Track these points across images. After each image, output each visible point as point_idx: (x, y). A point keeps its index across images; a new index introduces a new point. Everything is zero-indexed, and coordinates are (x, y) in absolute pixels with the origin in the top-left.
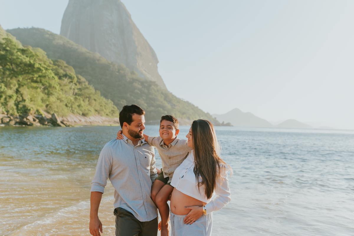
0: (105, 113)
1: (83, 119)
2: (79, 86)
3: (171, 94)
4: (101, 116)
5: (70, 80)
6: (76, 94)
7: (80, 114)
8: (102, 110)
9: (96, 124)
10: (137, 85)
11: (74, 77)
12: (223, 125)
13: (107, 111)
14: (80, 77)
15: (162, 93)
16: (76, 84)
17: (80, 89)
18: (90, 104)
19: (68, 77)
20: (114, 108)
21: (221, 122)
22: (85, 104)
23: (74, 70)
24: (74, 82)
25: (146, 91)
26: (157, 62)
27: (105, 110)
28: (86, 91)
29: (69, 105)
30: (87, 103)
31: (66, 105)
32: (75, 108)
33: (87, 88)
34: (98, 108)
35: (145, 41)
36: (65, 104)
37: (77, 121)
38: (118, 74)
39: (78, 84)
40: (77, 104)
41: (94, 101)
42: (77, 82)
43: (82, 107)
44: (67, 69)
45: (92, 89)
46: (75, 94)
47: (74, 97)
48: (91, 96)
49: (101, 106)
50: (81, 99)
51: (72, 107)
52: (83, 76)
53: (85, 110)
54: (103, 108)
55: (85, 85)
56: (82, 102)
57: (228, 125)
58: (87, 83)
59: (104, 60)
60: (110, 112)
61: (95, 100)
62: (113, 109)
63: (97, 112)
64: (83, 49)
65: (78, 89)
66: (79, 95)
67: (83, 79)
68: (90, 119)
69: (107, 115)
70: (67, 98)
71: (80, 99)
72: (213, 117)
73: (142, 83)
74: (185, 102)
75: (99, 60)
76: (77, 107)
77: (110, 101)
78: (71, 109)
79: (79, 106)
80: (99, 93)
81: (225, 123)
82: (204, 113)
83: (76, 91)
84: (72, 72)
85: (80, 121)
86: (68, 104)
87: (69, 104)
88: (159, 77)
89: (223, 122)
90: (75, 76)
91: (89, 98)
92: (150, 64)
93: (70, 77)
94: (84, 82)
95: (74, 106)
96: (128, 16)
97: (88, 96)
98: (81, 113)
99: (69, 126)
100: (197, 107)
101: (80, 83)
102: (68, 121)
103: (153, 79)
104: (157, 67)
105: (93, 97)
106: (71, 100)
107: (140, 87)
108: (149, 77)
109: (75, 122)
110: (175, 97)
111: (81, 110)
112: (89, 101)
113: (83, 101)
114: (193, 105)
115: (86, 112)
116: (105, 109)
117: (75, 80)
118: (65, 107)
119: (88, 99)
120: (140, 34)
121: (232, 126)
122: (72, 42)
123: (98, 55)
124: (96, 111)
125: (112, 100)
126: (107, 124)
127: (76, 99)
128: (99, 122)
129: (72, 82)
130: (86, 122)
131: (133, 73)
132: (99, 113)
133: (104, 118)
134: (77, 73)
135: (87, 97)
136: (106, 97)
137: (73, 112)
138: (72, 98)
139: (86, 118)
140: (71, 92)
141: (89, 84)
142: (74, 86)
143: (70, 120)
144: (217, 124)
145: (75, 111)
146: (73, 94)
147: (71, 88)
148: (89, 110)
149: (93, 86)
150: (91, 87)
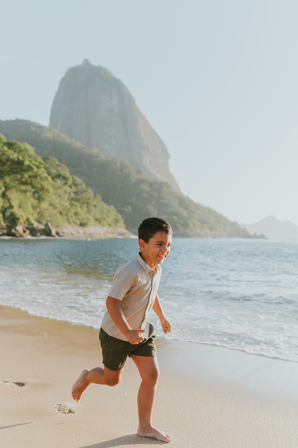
0: (107, 222)
1: (81, 230)
2: (74, 189)
3: (187, 198)
4: (103, 226)
5: (64, 182)
6: (72, 199)
8: (104, 219)
10: (145, 187)
11: (69, 178)
12: (255, 237)
13: (110, 220)
14: (76, 178)
15: (176, 197)
16: (71, 187)
17: (76, 193)
18: (89, 211)
19: (61, 178)
20: (117, 216)
21: (252, 233)
22: (82, 211)
23: (67, 169)
24: (68, 185)
25: (156, 194)
26: (168, 157)
27: (107, 219)
28: (84, 195)
29: (64, 213)
30: (85, 209)
31: (61, 213)
32: (71, 217)
33: (85, 191)
34: (98, 216)
35: (153, 131)
36: (59, 211)
37: (74, 232)
38: (120, 173)
39: (73, 186)
40: (73, 211)
41: (93, 208)
42: (73, 183)
43: (79, 215)
44: (59, 168)
45: (90, 193)
46: (70, 199)
47: (70, 202)
48: (90, 201)
49: (102, 213)
50: (79, 205)
51: (67, 215)
52: (79, 177)
53: (83, 219)
54: (105, 216)
55: (82, 188)
56: (79, 210)
57: (262, 237)
58: (84, 186)
59: (103, 157)
60: (112, 222)
61: (95, 206)
62: (116, 218)
63: (97, 222)
64: (77, 144)
65: (74, 192)
66: (77, 200)
67: (79, 180)
68: (89, 229)
69: (109, 225)
70: (61, 204)
71: (76, 206)
72: (242, 227)
73: (151, 185)
74: (205, 208)
75: (96, 157)
76: (74, 216)
77: (112, 207)
78: (66, 217)
79: (76, 214)
80: (99, 197)
81: (258, 234)
82: (230, 222)
83: (72, 195)
84: (66, 172)
85: (78, 232)
86: (62, 212)
87: (64, 211)
88: (171, 177)
89: (255, 234)
91: (88, 204)
92: (160, 160)
93: (65, 178)
94: (81, 184)
95: (69, 214)
96: (131, 100)
97: (86, 201)
98: (78, 223)
100: (221, 215)
101: (75, 185)
102: (63, 233)
103: (164, 180)
104: (168, 165)
105: (92, 202)
106: (66, 207)
107: (148, 189)
108: (159, 177)
109: (72, 234)
110: (192, 202)
111: (78, 219)
112: (87, 207)
113: (81, 207)
114: (216, 212)
115: (85, 221)
116: (107, 217)
117: (70, 181)
118: (59, 215)
119: (86, 205)
120: (146, 123)
121: (267, 238)
122: (63, 136)
123: (95, 150)
124: (96, 220)
125: (115, 206)
126: (110, 236)
127: (72, 205)
128: (100, 235)
129: (66, 184)
130: (85, 233)
131: (139, 172)
132: (100, 222)
133: (106, 229)
134: (72, 173)
135: (85, 203)
136: (107, 202)
137: (69, 222)
138: (67, 204)
139: (84, 228)
140: (66, 197)
141: (87, 186)
142: (69, 189)
143: (65, 231)
144: (247, 236)
145: (72, 220)
146: (69, 199)
147: (65, 192)
148: (88, 219)
149: (91, 189)
150: (89, 190)
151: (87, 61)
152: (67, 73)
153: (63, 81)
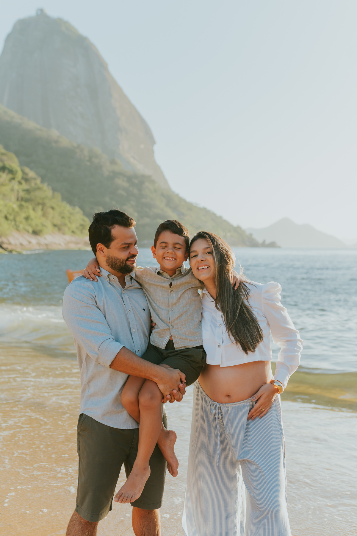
0: (69, 229)
1: (34, 240)
2: (25, 186)
3: (177, 195)
4: (64, 234)
5: (10, 176)
6: (22, 199)
7: (28, 232)
8: (65, 225)
9: (56, 248)
10: (121, 182)
11: (17, 171)
12: (264, 245)
13: (73, 226)
14: (27, 170)
15: (163, 195)
16: (20, 183)
17: (27, 191)
18: (44, 215)
19: (6, 171)
20: (83, 220)
21: (260, 240)
22: (36, 215)
23: (16, 160)
24: (16, 180)
25: (136, 191)
26: (153, 142)
27: (69, 225)
28: (38, 193)
29: (11, 217)
30: (40, 213)
31: (6, 218)
32: (21, 222)
33: (39, 189)
34: (58, 221)
35: (133, 108)
36: (3, 215)
37: (25, 243)
38: (88, 164)
39: (23, 182)
40: (23, 215)
41: (50, 210)
42: (23, 178)
43: (32, 220)
44: (4, 158)
45: (47, 191)
46: (20, 199)
47: (18, 203)
48: (46, 201)
49: (63, 218)
50: (30, 207)
51: (15, 220)
52: (31, 169)
53: (37, 225)
54: (67, 221)
55: (36, 184)
56: (32, 213)
57: (272, 245)
58: (38, 181)
59: (65, 142)
60: (77, 228)
61: (53, 208)
62: (82, 223)
63: (56, 228)
64: (30, 124)
65: (24, 190)
66: (27, 200)
67: (31, 174)
68: (45, 239)
69: (73, 232)
70: (6, 206)
71: (27, 208)
72: (248, 233)
73: (129, 179)
74: (200, 208)
75: (56, 142)
76: (24, 221)
77: (77, 209)
78: (13, 223)
79: (27, 218)
80: (58, 196)
81: (268, 242)
82: (232, 226)
83: (22, 194)
84: (14, 163)
85: (30, 242)
86: (8, 216)
87: (10, 214)
88: (157, 168)
89: (264, 242)
90: (19, 169)
91: (43, 205)
92: (142, 146)
93: (11, 171)
94: (35, 179)
95: (18, 219)
96: (103, 66)
97: (41, 201)
98: (31, 230)
99: (11, 251)
100: (220, 217)
101: (27, 180)
102: (10, 244)
103: (147, 172)
104: (153, 152)
105: (48, 203)
106: (13, 210)
107: (126, 185)
108: (141, 168)
109: (21, 244)
110: (184, 201)
111: (30, 225)
112: (42, 210)
113: (34, 209)
114: (214, 214)
115: (39, 228)
116: (70, 222)
117: (19, 175)
118: (3, 220)
119: (40, 207)
120: (123, 97)
121: (279, 247)
122: (12, 113)
123: (55, 133)
124: (55, 225)
125: (82, 208)
126: (73, 247)
127: (21, 207)
128: (60, 244)
129: (14, 179)
130: (39, 244)
131: (113, 162)
132: (59, 229)
133: (68, 237)
134: (21, 164)
135: (39, 204)
136: (71, 202)
137: (17, 229)
138: (15, 206)
139: (39, 238)
140: (13, 198)
141: (42, 182)
142: (16, 187)
143: (12, 241)
144: (254, 244)
145: (21, 226)
146: (18, 199)
147: (12, 190)
148: (43, 225)
149: (48, 185)
150: (45, 186)
151: (42, 10)
152: (15, 27)
153: (9, 38)
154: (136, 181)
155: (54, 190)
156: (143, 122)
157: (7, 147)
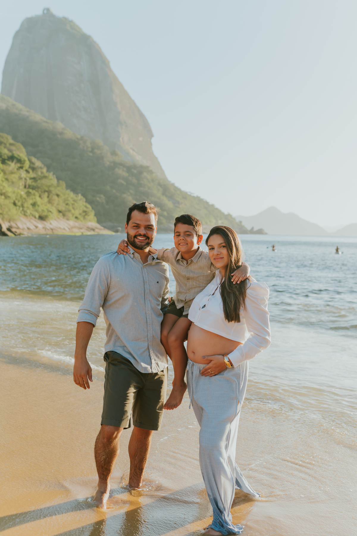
0: (73, 215)
1: (40, 225)
2: (32, 175)
3: (173, 185)
4: (68, 219)
5: (19, 165)
6: (29, 187)
7: (35, 217)
8: (69, 211)
9: (60, 233)
10: (121, 172)
11: (25, 161)
12: (252, 232)
13: (77, 213)
14: (34, 160)
15: (159, 184)
16: (27, 171)
17: (34, 179)
18: (50, 202)
19: (15, 161)
20: (86, 207)
21: (249, 228)
22: (42, 202)
23: (24, 150)
24: (24, 169)
25: (134, 181)
26: (151, 135)
27: (73, 211)
28: (44, 181)
29: (19, 204)
30: (46, 199)
31: (15, 204)
32: (28, 208)
33: (45, 177)
34: (62, 207)
35: (132, 103)
36: (12, 201)
37: (32, 227)
38: (91, 154)
39: (31, 171)
40: (31, 201)
41: (55, 197)
42: (30, 167)
43: (38, 206)
44: (13, 148)
45: (52, 179)
46: (27, 186)
47: (26, 190)
48: (52, 189)
49: (67, 204)
50: (37, 194)
51: (23, 206)
52: (38, 158)
53: (43, 211)
54: (71, 208)
55: (42, 173)
56: (38, 199)
57: (260, 232)
58: (45, 170)
59: (69, 134)
60: (80, 214)
61: (58, 195)
62: (85, 209)
63: (61, 214)
64: (37, 117)
65: (31, 179)
66: (33, 188)
67: (38, 163)
68: (51, 224)
69: (76, 218)
70: (14, 193)
71: (34, 195)
72: (238, 220)
73: (129, 169)
74: (194, 197)
75: (61, 134)
76: (31, 207)
77: (80, 196)
78: (21, 209)
79: (34, 205)
80: (63, 184)
81: (255, 229)
82: (223, 214)
83: (29, 182)
84: (21, 153)
85: (36, 227)
86: (17, 202)
87: (19, 201)
88: (155, 160)
89: (253, 228)
90: (26, 159)
91: (49, 192)
92: (141, 139)
93: (19, 161)
94: (41, 168)
95: (25, 205)
96: (105, 62)
97: (47, 189)
98: (37, 216)
99: (19, 235)
100: (213, 206)
101: (34, 169)
102: (18, 228)
103: (145, 163)
104: (151, 144)
105: (54, 191)
106: (21, 196)
107: (125, 174)
108: (140, 160)
109: (28, 229)
110: (179, 190)
111: (37, 211)
112: (48, 197)
113: (40, 196)
114: (207, 203)
115: (45, 213)
116: (73, 208)
117: (27, 165)
118: (12, 206)
119: (46, 194)
120: (124, 92)
121: (266, 234)
122: (20, 106)
123: (60, 126)
124: (60, 212)
125: (84, 195)
126: (77, 232)
127: (28, 194)
128: (64, 229)
129: (21, 168)
130: (45, 228)
131: (114, 153)
132: (64, 215)
133: (72, 223)
134: (29, 154)
135: (45, 191)
136: (74, 190)
137: (25, 214)
138: (23, 193)
139: (44, 222)
140: (21, 184)
141: (48, 171)
142: (23, 174)
143: (20, 226)
144: (243, 231)
145: (29, 212)
146: (25, 187)
147: (20, 178)
148: (49, 211)
149: (54, 174)
150: (51, 175)
151: (48, 10)
152: (22, 24)
153: (17, 35)
154: (135, 171)
155: (58, 179)
156: (142, 115)
157: (15, 138)
